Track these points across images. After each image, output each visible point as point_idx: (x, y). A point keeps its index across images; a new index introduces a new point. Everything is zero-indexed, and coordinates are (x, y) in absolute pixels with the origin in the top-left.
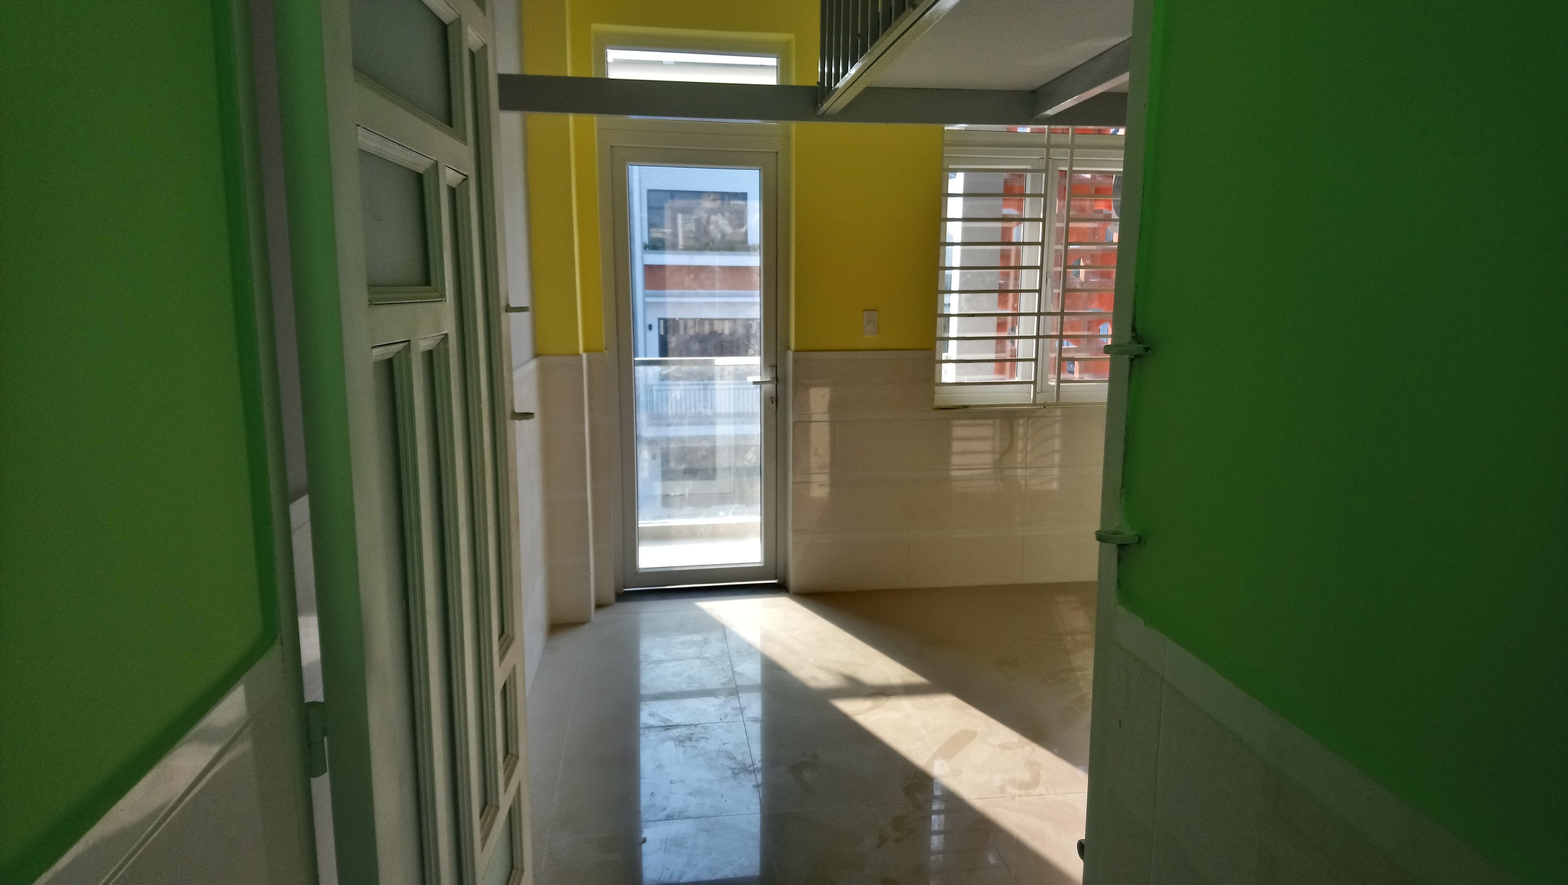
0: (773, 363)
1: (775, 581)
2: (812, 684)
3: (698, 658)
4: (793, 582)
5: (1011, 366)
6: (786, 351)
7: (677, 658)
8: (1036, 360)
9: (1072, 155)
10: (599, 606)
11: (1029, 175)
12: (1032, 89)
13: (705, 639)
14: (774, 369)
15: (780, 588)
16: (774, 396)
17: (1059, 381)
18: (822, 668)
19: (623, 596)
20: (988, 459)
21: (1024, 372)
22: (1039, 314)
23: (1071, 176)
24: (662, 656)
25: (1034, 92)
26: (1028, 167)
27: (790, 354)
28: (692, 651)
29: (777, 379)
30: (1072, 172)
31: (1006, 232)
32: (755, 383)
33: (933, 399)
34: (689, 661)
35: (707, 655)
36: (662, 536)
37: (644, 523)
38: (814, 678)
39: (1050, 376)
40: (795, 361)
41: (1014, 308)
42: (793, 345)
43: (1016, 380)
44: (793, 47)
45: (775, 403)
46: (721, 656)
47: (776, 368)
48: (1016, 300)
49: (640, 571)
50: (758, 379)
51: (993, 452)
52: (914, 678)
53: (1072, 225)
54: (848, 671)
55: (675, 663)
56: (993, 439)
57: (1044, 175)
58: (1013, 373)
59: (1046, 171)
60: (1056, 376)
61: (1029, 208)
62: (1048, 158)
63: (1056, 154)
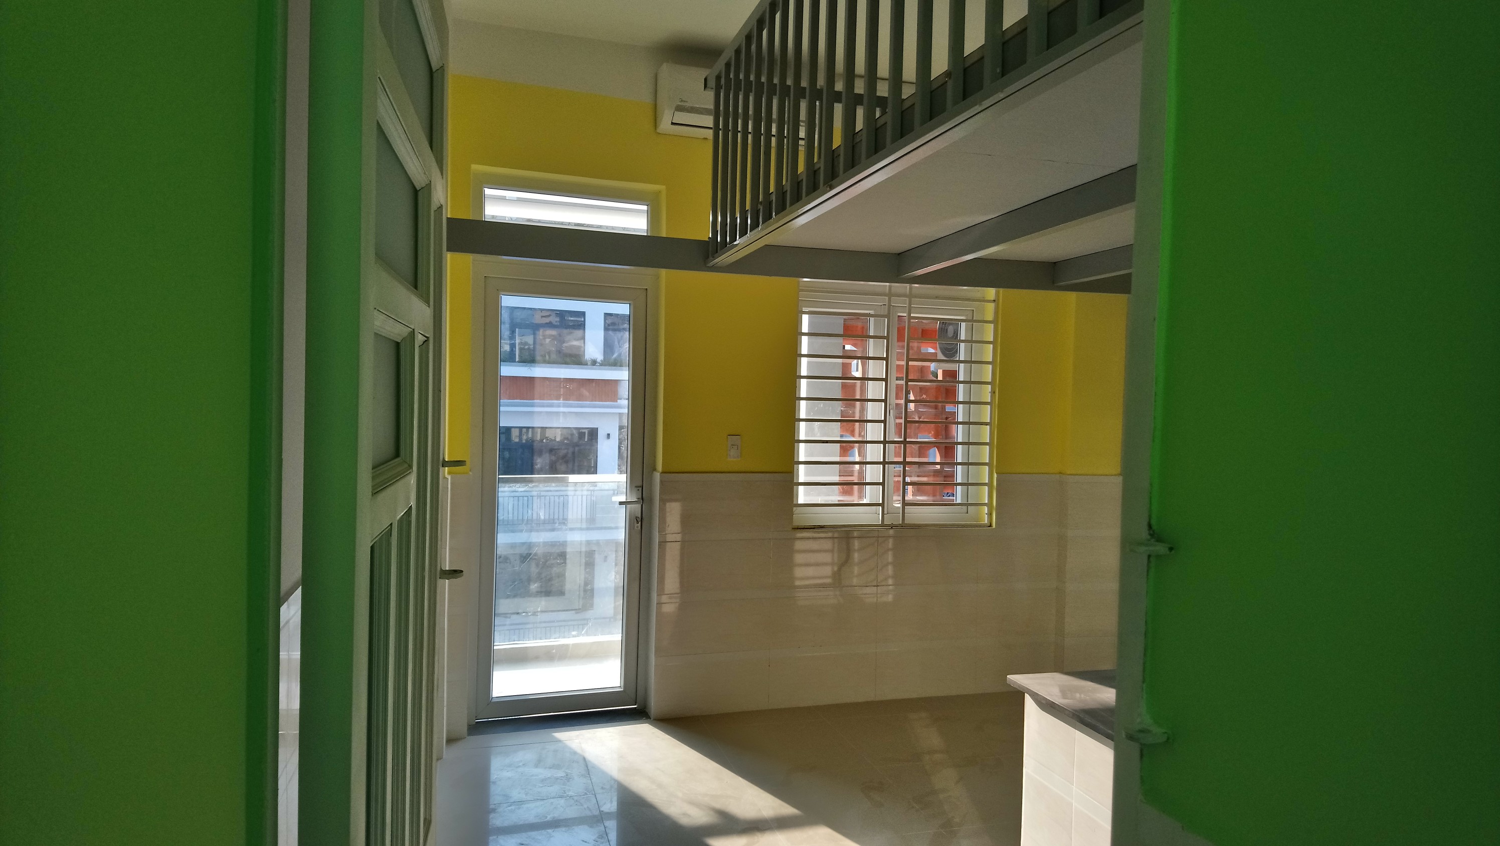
0: (640, 484)
1: (636, 706)
2: (684, 821)
3: (561, 797)
4: (654, 706)
5: (859, 489)
6: (652, 473)
7: (539, 798)
8: (883, 484)
9: (910, 304)
10: (451, 741)
11: (872, 319)
12: (899, 252)
13: (567, 775)
14: (640, 489)
15: (639, 714)
16: (639, 516)
17: (905, 504)
18: (692, 803)
19: (478, 728)
20: (828, 571)
21: (871, 494)
22: (885, 442)
23: (909, 322)
24: (523, 797)
25: (899, 254)
26: (872, 312)
27: (657, 476)
28: (555, 789)
29: (642, 499)
30: (910, 318)
31: (846, 368)
32: (621, 503)
33: (792, 519)
34: (552, 800)
35: (570, 793)
36: (520, 658)
37: (500, 644)
38: (685, 814)
39: (895, 498)
40: (662, 482)
41: (860, 435)
42: (660, 467)
43: (865, 501)
44: (663, 197)
45: (640, 523)
46: (586, 794)
47: (642, 489)
48: (862, 429)
49: (494, 700)
50: (623, 499)
51: (832, 564)
52: (787, 810)
53: (911, 363)
54: (718, 805)
55: (539, 803)
56: (832, 551)
57: (886, 319)
58: (861, 495)
59: (888, 316)
60: (900, 498)
61: (873, 348)
62: (890, 305)
63: (897, 302)
